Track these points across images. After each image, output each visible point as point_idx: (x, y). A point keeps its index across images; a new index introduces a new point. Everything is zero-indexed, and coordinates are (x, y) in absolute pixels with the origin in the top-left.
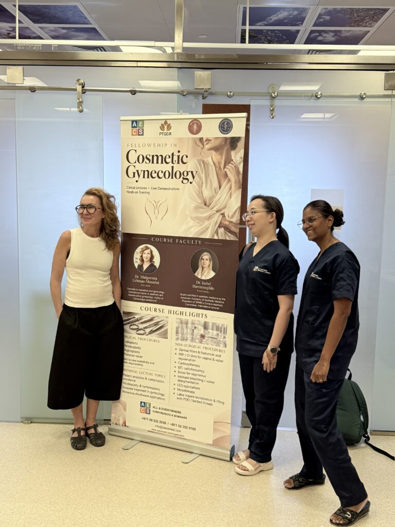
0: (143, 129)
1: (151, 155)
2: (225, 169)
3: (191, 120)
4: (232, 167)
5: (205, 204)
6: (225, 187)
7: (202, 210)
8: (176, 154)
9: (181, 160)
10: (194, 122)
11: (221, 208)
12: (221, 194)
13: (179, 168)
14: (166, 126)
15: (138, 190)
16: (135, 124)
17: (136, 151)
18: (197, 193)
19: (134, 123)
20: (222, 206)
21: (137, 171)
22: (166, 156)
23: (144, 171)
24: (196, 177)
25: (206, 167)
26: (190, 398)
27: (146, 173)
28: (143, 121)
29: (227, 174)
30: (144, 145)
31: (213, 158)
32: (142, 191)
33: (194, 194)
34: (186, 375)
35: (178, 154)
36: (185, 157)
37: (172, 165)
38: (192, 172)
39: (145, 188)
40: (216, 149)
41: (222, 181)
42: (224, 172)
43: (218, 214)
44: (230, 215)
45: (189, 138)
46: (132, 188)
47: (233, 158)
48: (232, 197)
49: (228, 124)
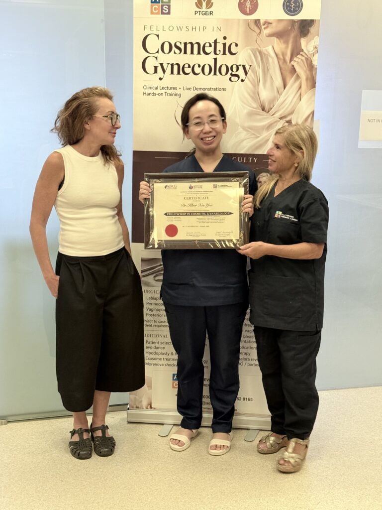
0: (169, 6)
1: (183, 42)
2: (293, 63)
4: (302, 60)
5: (263, 109)
6: (292, 86)
7: (258, 117)
8: (221, 41)
9: (228, 50)
11: (286, 113)
12: (286, 94)
13: (225, 60)
14: (204, 2)
15: (163, 91)
17: (158, 36)
18: (252, 94)
20: (289, 110)
21: (162, 65)
22: (204, 45)
23: (172, 65)
24: (250, 73)
25: (264, 60)
26: (244, 362)
27: (175, 67)
29: (294, 69)
30: (171, 29)
31: (273, 47)
32: (169, 92)
33: (248, 97)
35: (224, 41)
36: (233, 46)
37: (215, 56)
38: (244, 67)
39: (175, 89)
40: (279, 35)
41: (288, 79)
42: (290, 65)
43: (282, 121)
45: (239, 20)
46: (152, 88)
47: (303, 47)
48: (302, 99)
49: (296, 2)
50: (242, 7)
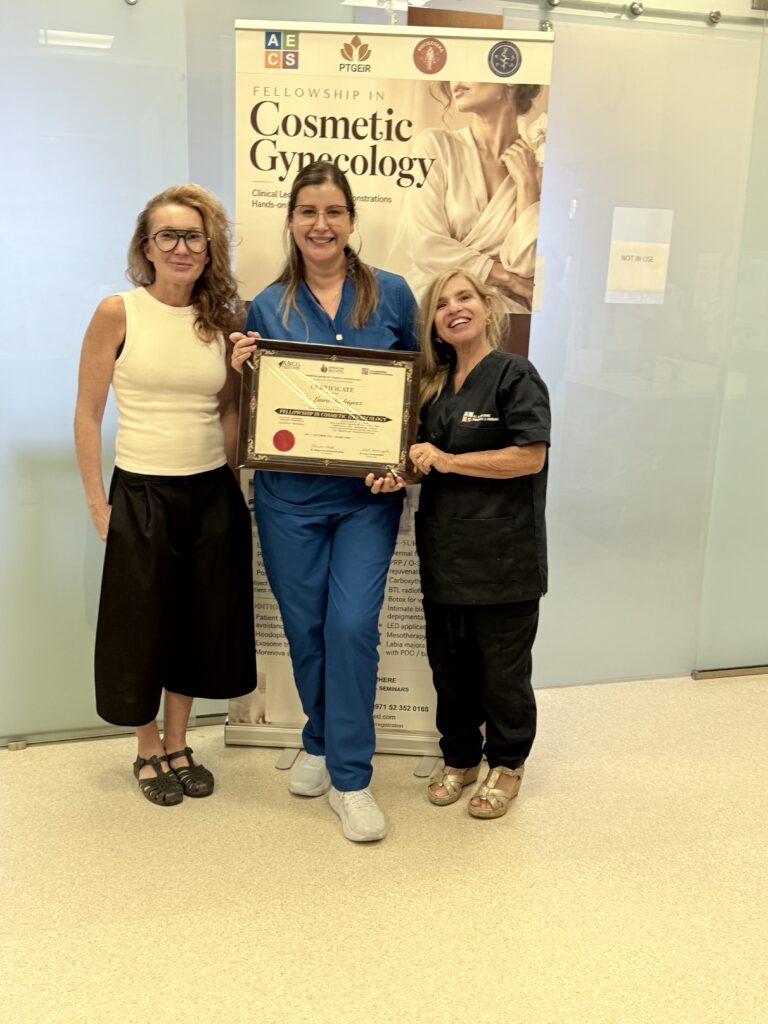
0: (296, 54)
1: (319, 116)
2: (503, 157)
3: (421, 39)
4: (518, 153)
5: (453, 236)
6: (500, 198)
7: (445, 248)
8: (383, 116)
9: (395, 132)
10: (428, 43)
11: (490, 244)
12: (492, 210)
13: (389, 149)
14: (356, 49)
16: (273, 40)
17: (277, 105)
18: (435, 209)
19: (273, 36)
20: (495, 238)
21: (283, 154)
22: (356, 122)
23: (301, 155)
24: (432, 172)
25: (456, 152)
26: (416, 650)
28: (296, 33)
29: (505, 168)
30: (299, 93)
31: (472, 129)
33: (429, 214)
34: (407, 604)
35: (389, 117)
36: (404, 125)
37: (374, 143)
38: (422, 161)
40: (482, 109)
41: (495, 184)
42: (499, 162)
43: (485, 256)
44: (513, 260)
45: (414, 81)
46: (267, 195)
47: (521, 130)
48: (518, 220)
49: (510, 53)
50: (419, 59)
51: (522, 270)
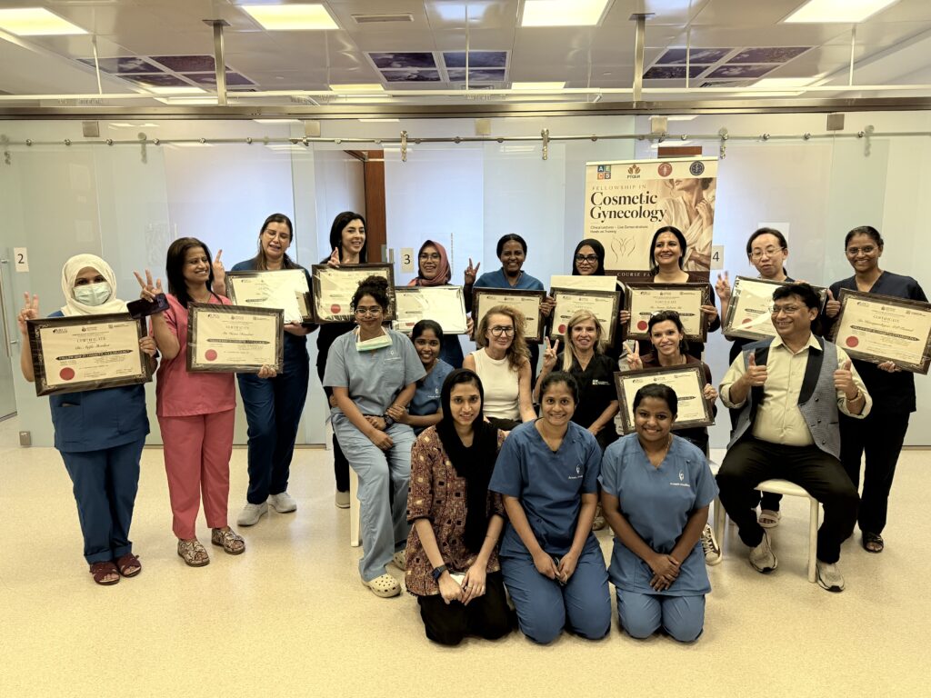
0: (610, 173)
1: (619, 196)
2: (697, 207)
4: (703, 205)
6: (696, 223)
8: (645, 195)
9: (649, 200)
10: (665, 165)
11: (691, 242)
12: (691, 229)
14: (634, 169)
15: (604, 229)
17: (602, 193)
19: (601, 167)
20: (693, 240)
21: (604, 212)
22: (634, 197)
23: (611, 212)
24: (666, 215)
25: (676, 206)
27: (613, 213)
28: (610, 165)
29: (698, 211)
30: (611, 188)
31: (683, 197)
32: (608, 229)
35: (648, 195)
36: (654, 197)
37: (641, 205)
39: (612, 227)
40: (687, 189)
41: (693, 218)
42: (695, 209)
43: (689, 248)
44: (702, 249)
45: (658, 180)
46: (596, 227)
47: (705, 196)
48: (704, 232)
49: (699, 166)
50: (661, 172)
51: (706, 253)
